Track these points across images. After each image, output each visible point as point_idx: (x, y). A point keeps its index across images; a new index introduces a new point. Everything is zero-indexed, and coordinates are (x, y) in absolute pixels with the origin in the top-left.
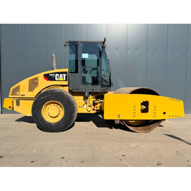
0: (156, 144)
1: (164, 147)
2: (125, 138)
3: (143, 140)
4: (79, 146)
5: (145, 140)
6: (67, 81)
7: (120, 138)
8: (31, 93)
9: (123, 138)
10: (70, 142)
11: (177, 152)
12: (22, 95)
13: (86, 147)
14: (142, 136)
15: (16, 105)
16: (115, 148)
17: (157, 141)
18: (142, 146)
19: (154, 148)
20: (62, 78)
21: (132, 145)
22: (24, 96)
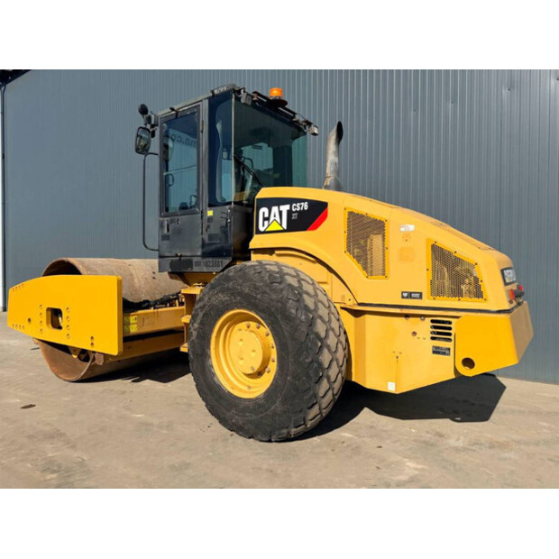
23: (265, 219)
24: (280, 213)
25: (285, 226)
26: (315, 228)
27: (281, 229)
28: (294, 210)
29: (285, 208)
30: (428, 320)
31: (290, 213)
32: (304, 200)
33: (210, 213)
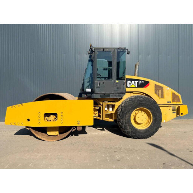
0: (143, 155)
1: (151, 158)
2: (111, 148)
3: (130, 150)
4: (59, 159)
5: (132, 150)
7: (106, 148)
9: (108, 148)
10: (49, 155)
11: (164, 164)
13: (66, 160)
14: (130, 145)
16: (98, 160)
17: (144, 151)
18: (127, 157)
19: (140, 159)
21: (117, 157)
23: (129, 84)
24: (135, 83)
25: (136, 86)
26: (146, 87)
27: (135, 87)
28: (139, 82)
29: (136, 82)
30: (172, 107)
31: (138, 83)
32: (143, 80)
33: (117, 81)
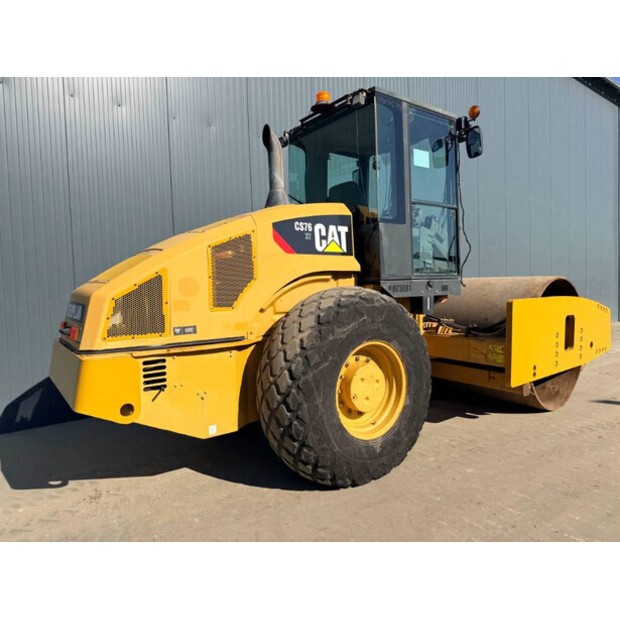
6: (351, 255)
8: (224, 313)
12: (183, 331)
15: (146, 389)
20: (338, 241)
22: (195, 332)
